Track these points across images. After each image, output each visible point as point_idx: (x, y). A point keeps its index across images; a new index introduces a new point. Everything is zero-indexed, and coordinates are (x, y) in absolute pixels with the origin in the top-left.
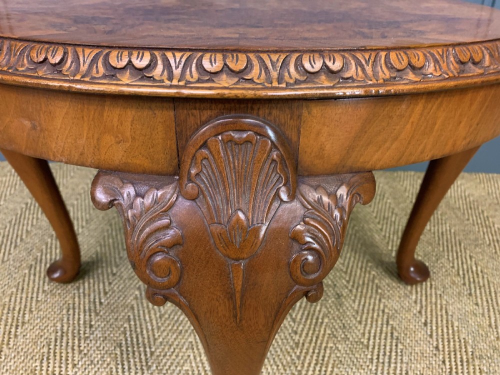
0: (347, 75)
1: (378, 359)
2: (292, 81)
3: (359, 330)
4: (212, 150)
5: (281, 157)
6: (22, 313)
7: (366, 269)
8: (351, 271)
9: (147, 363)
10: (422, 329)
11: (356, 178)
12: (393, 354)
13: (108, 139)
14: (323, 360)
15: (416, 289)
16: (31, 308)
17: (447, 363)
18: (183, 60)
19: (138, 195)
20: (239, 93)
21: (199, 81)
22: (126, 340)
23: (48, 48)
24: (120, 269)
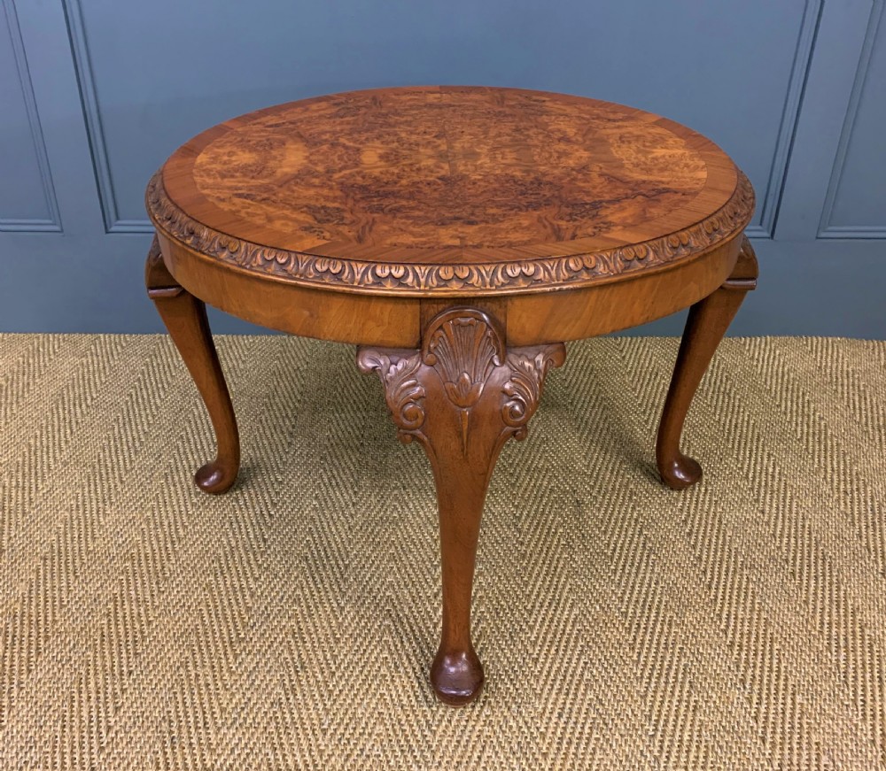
0: (538, 278)
1: (623, 570)
2: (500, 284)
3: (603, 541)
4: (446, 330)
5: (493, 334)
6: (173, 527)
7: (618, 472)
8: (598, 475)
9: (342, 575)
10: (683, 539)
11: (551, 348)
12: (643, 564)
13: (371, 324)
14: (555, 571)
15: (685, 495)
16: (183, 524)
17: (709, 573)
18: (427, 272)
19: (392, 363)
20: (465, 294)
21: (438, 286)
22: (312, 554)
23: (329, 262)
24: (286, 477)
